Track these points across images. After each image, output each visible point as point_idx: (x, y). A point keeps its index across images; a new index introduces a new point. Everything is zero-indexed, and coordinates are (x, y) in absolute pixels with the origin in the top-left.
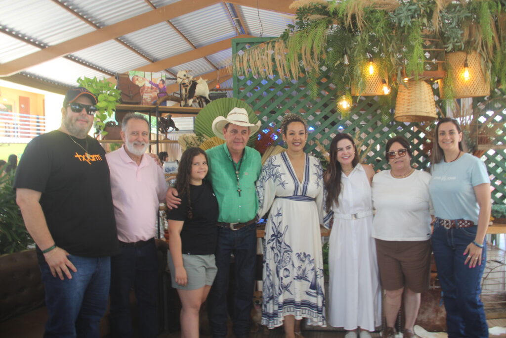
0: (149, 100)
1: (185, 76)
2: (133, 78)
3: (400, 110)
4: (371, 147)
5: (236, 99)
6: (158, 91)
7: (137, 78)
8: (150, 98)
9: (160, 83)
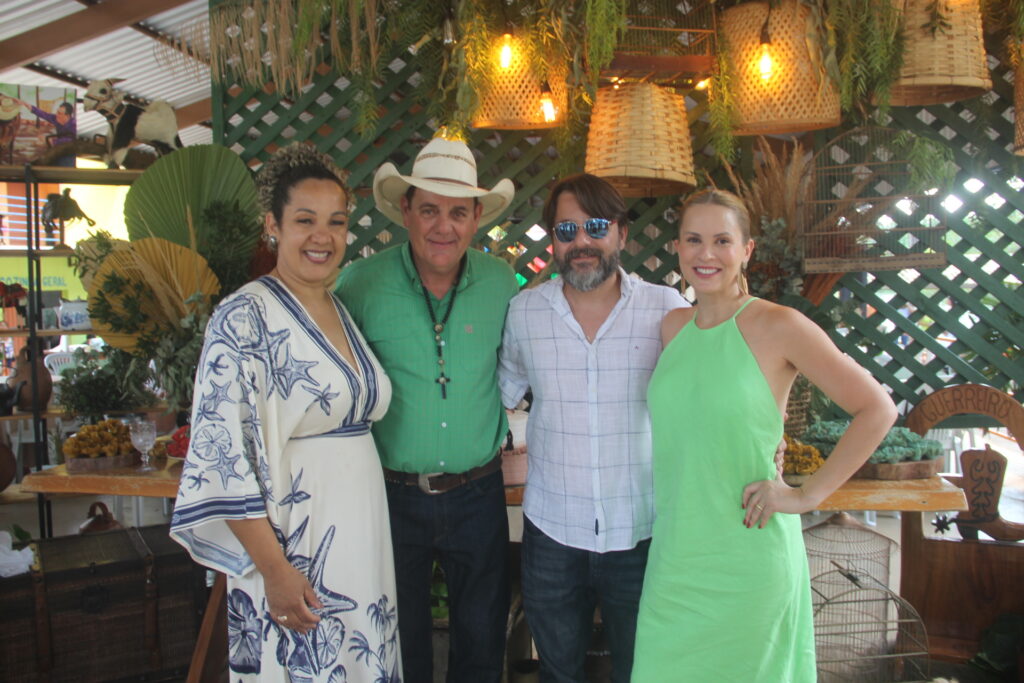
0: (29, 153)
1: (103, 91)
6: (54, 131)
8: (33, 149)
9: (59, 113)
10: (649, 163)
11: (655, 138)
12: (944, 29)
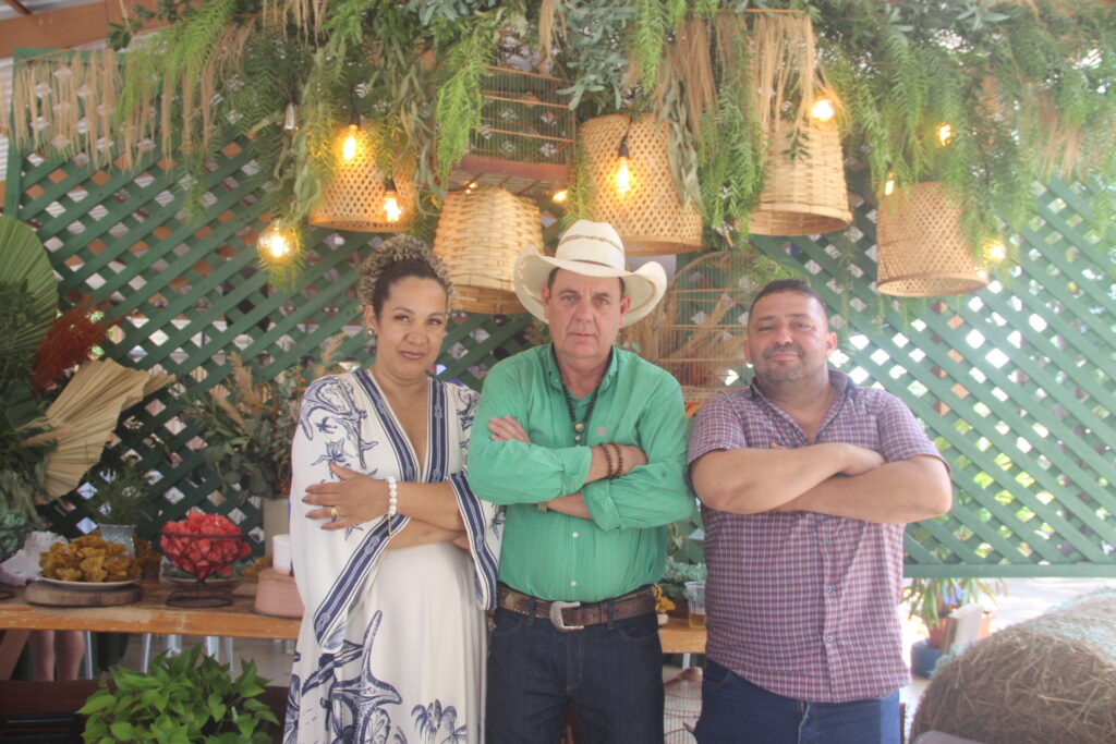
10: (495, 273)
11: (503, 248)
12: (803, 157)
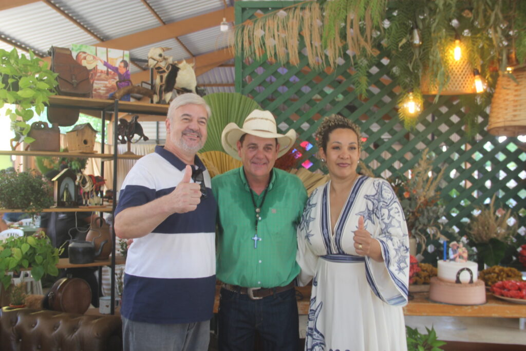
0: (102, 92)
1: (160, 55)
2: (77, 56)
3: (498, 118)
4: (444, 174)
5: (238, 95)
6: (117, 78)
7: (84, 55)
8: (105, 89)
9: (120, 66)
